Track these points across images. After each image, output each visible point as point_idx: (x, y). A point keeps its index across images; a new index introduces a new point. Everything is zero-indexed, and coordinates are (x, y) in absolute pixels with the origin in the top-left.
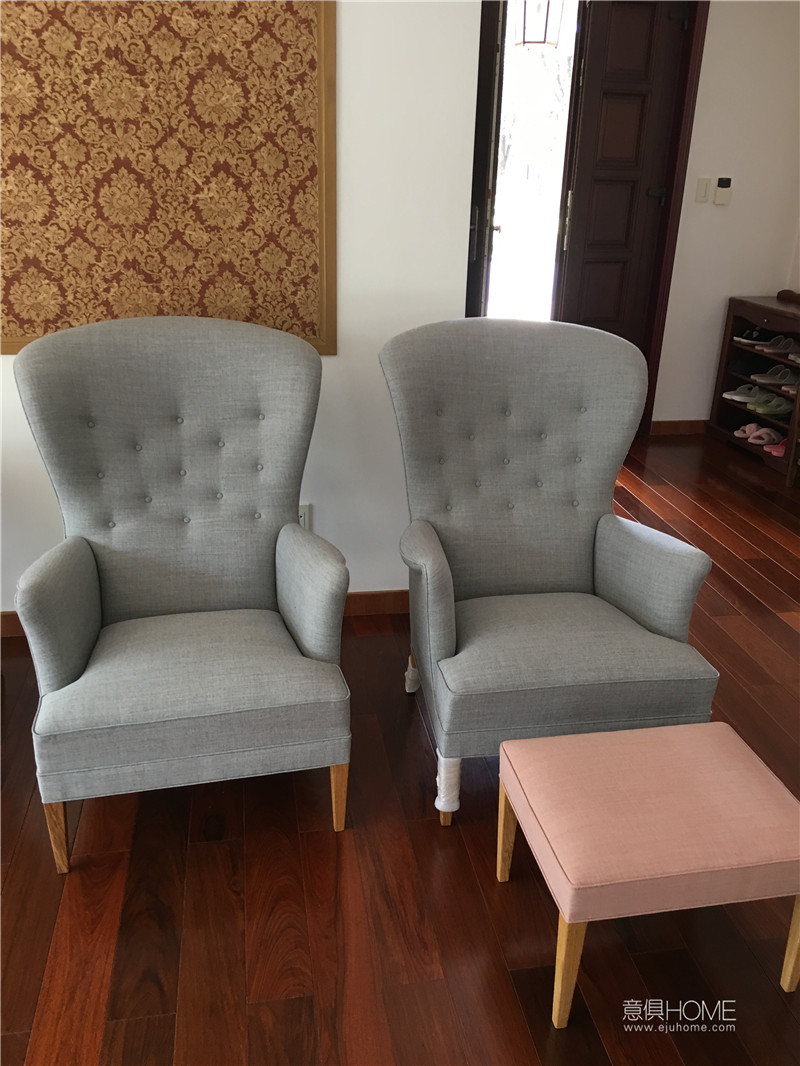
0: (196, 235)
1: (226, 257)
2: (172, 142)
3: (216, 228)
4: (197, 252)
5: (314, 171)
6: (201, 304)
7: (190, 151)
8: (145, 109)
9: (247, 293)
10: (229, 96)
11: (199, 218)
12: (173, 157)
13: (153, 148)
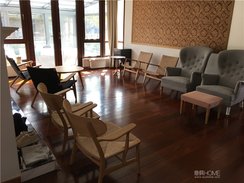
0: (211, 37)
1: (214, 40)
2: (211, 26)
3: (213, 37)
4: (210, 39)
5: (227, 29)
6: (210, 46)
7: (212, 27)
8: (208, 22)
9: (215, 45)
10: (218, 21)
11: (212, 35)
12: (210, 28)
13: (208, 27)
